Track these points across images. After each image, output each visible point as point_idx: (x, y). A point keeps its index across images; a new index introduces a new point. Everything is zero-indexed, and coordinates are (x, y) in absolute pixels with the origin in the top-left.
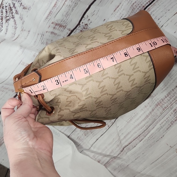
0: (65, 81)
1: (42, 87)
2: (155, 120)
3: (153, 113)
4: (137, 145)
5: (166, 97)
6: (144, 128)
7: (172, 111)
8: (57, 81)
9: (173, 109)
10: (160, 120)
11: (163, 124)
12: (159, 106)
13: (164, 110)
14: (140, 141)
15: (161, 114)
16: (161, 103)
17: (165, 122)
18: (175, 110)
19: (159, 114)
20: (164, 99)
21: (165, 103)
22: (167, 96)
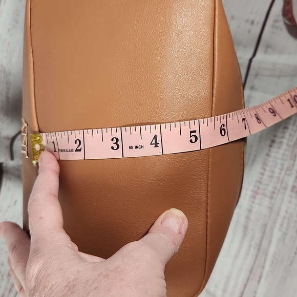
0: (137, 147)
1: (76, 143)
2: (265, 226)
3: (253, 217)
4: (255, 292)
5: (262, 174)
6: (253, 252)
7: (288, 192)
8: (115, 140)
9: (289, 188)
10: (275, 222)
11: (285, 225)
12: (258, 197)
13: (271, 198)
14: (259, 282)
15: (271, 208)
16: (259, 188)
17: (286, 221)
18: (294, 187)
19: (265, 211)
20: (261, 178)
21: (268, 185)
22: (262, 171)
